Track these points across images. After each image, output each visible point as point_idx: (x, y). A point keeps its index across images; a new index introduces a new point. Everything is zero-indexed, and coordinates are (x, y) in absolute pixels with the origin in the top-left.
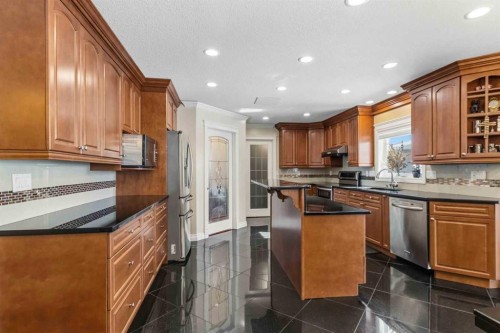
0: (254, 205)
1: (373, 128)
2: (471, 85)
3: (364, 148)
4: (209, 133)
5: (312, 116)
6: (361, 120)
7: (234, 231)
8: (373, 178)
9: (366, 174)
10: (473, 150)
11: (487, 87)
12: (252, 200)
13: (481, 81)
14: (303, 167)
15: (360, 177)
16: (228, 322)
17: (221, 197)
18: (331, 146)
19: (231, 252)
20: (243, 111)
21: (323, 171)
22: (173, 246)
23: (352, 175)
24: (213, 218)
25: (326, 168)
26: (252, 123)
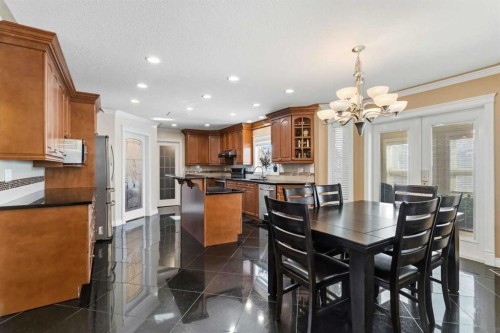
0: (163, 196)
1: (252, 138)
2: (296, 121)
3: (246, 151)
4: (126, 136)
5: (211, 126)
6: (245, 132)
7: (147, 218)
8: (252, 173)
9: (248, 170)
10: (297, 156)
11: (303, 123)
12: (161, 192)
13: (300, 120)
14: (203, 164)
15: (245, 172)
16: (144, 292)
17: (136, 190)
18: (225, 149)
19: (144, 237)
20: (156, 119)
21: (220, 168)
22: (100, 228)
23: (240, 170)
24: (129, 207)
25: (222, 165)
26: (163, 128)
